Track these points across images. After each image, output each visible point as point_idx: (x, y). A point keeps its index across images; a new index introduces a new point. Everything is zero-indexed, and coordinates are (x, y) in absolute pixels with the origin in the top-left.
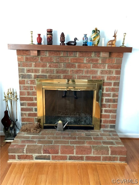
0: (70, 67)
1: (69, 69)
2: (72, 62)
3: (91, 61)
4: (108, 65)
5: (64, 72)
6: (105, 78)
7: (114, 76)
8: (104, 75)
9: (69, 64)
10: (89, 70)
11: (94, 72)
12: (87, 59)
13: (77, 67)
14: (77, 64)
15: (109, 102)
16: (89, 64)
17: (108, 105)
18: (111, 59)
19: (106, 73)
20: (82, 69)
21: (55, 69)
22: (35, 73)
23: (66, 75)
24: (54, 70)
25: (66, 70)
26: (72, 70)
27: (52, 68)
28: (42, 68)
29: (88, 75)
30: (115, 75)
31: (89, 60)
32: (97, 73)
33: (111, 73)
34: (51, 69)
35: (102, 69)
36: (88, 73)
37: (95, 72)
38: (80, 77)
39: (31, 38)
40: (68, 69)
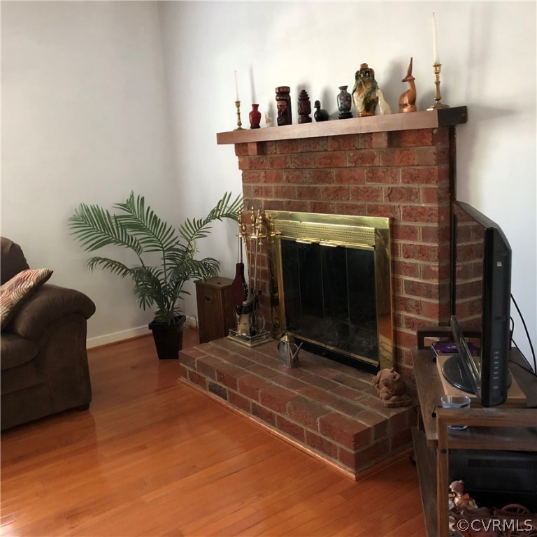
0: (323, 181)
1: (321, 186)
2: (322, 167)
3: (360, 161)
4: (403, 171)
5: (312, 193)
6: (398, 213)
7: (422, 207)
8: (396, 204)
9: (320, 172)
10: (361, 186)
11: (373, 192)
12: (351, 155)
13: (335, 179)
14: (334, 172)
15: (416, 295)
16: (359, 170)
17: (414, 304)
18: (405, 152)
19: (401, 198)
20: (346, 186)
21: (296, 185)
22: (265, 197)
23: (315, 201)
24: (294, 187)
25: (315, 188)
26: (327, 189)
27: (290, 185)
28: (276, 185)
29: (359, 203)
30: (423, 205)
31: (355, 158)
32: (378, 196)
33: (413, 197)
34: (289, 187)
35: (391, 186)
36: (360, 197)
37: (374, 194)
38: (342, 207)
39: (237, 116)
40: (318, 186)
